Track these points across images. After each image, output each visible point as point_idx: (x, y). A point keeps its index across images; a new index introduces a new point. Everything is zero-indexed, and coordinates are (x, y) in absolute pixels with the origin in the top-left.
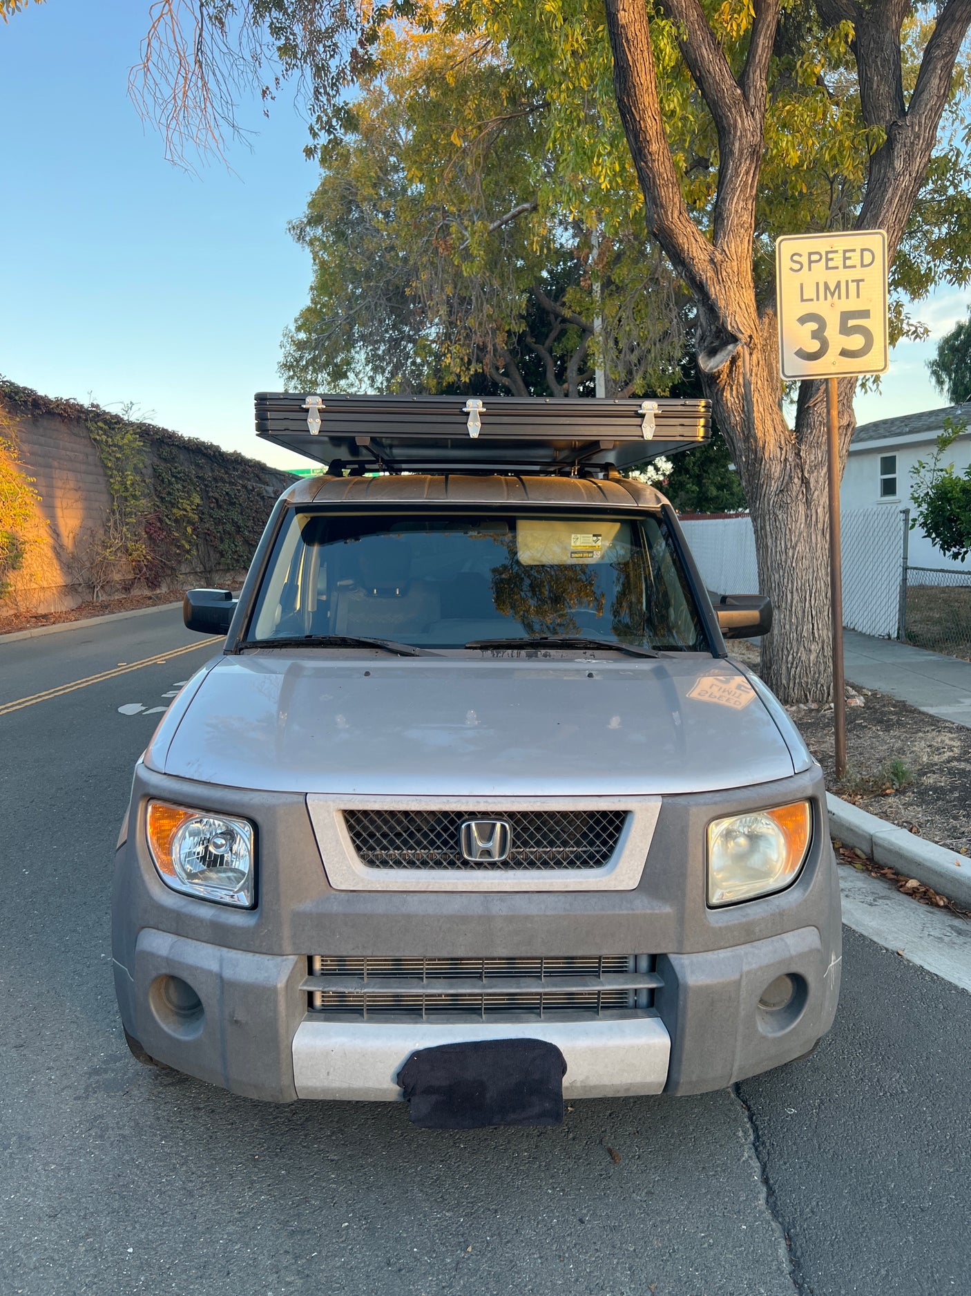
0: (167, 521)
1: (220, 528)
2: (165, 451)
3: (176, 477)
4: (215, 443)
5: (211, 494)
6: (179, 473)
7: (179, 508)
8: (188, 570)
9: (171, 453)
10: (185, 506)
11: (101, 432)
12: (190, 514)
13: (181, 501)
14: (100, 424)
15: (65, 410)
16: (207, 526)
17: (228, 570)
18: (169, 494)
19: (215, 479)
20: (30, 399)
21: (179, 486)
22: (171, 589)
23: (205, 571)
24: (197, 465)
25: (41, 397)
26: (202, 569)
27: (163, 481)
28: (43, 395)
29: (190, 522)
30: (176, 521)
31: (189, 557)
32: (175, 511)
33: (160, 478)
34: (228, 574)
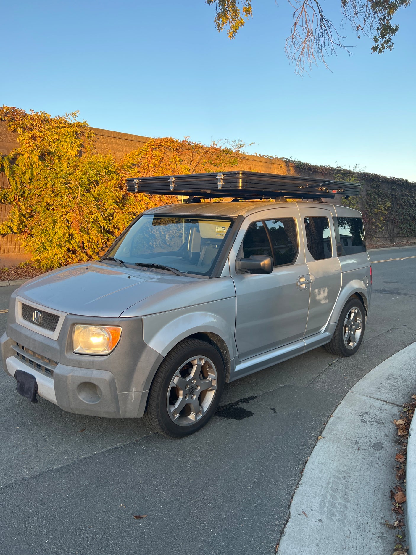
0: (370, 214)
1: (402, 218)
2: (374, 184)
3: (379, 195)
4: (404, 179)
5: (398, 202)
6: (380, 193)
7: (377, 208)
8: (380, 236)
9: (377, 184)
10: (381, 208)
11: (339, 178)
12: (384, 212)
13: (379, 205)
14: (339, 175)
15: (323, 170)
16: (393, 216)
17: (405, 237)
18: (373, 202)
19: (403, 195)
20: (307, 167)
21: (380, 199)
22: (370, 244)
23: (390, 237)
24: (393, 189)
25: (313, 166)
26: (389, 235)
27: (371, 197)
28: (314, 165)
29: (383, 214)
30: (376, 214)
31: (381, 230)
32: (375, 210)
33: (370, 196)
34: (404, 238)
